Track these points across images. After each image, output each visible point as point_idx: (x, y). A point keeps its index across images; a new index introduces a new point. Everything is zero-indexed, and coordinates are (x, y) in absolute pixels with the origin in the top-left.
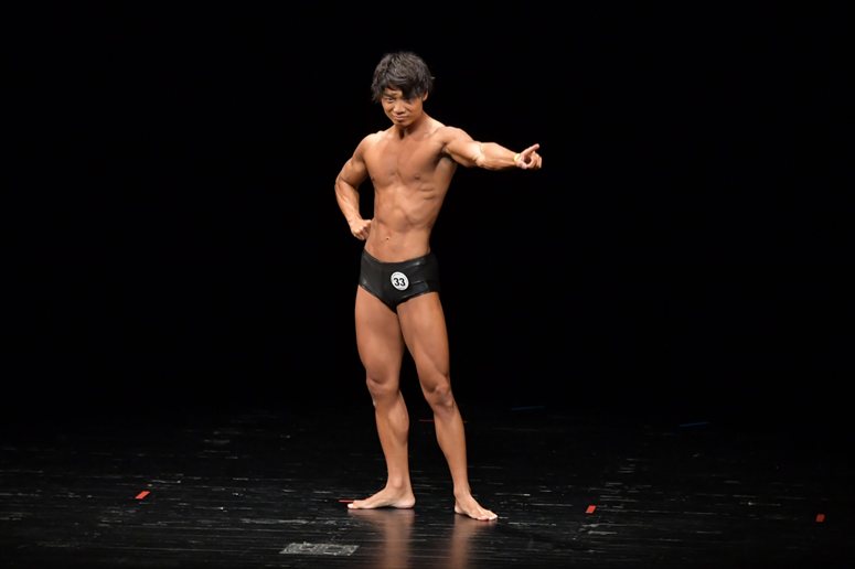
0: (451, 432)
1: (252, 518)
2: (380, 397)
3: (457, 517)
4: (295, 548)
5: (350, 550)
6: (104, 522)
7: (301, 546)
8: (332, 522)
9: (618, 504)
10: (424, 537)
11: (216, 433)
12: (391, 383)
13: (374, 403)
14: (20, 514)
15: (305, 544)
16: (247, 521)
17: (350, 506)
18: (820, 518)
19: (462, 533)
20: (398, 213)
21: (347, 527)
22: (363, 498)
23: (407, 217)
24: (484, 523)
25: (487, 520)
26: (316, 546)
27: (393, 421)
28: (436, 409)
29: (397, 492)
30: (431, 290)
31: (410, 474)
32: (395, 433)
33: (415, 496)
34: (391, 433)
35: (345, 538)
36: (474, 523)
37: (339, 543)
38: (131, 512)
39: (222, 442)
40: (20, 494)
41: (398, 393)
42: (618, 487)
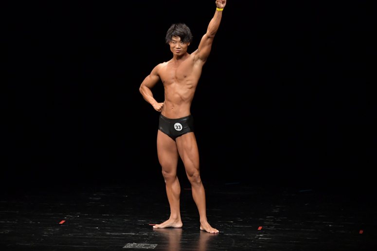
0: (199, 194)
1: (110, 232)
2: (167, 179)
3: (201, 231)
4: (129, 246)
5: (154, 246)
6: (45, 234)
7: (132, 245)
8: (146, 234)
9: (272, 226)
10: (186, 241)
11: (95, 195)
12: (173, 172)
13: (165, 181)
14: (8, 231)
15: (134, 243)
16: (108, 233)
17: (154, 227)
18: (361, 232)
19: (204, 239)
20: (177, 96)
21: (153, 236)
22: (159, 223)
23: (181, 97)
24: (213, 235)
25: (214, 233)
26: (139, 244)
27: (173, 189)
28: (193, 184)
29: (175, 221)
30: (191, 131)
31: (181, 213)
32: (174, 194)
33: (182, 222)
34: (172, 195)
35: (151, 241)
36: (208, 235)
37: (149, 243)
38: (57, 229)
39: (97, 199)
40: (8, 222)
41: (176, 177)
42: (271, 218)
